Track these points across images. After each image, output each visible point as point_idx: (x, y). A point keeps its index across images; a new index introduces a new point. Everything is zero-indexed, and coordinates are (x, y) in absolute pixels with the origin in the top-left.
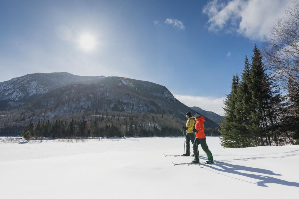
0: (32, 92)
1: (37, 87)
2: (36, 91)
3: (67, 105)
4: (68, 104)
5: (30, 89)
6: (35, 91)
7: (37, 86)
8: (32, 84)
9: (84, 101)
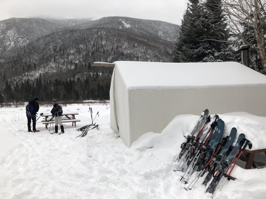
0: (10, 44)
1: (15, 38)
2: (15, 43)
3: (53, 60)
4: (55, 59)
5: (7, 42)
6: (12, 43)
7: (14, 36)
8: (7, 34)
9: (73, 54)
